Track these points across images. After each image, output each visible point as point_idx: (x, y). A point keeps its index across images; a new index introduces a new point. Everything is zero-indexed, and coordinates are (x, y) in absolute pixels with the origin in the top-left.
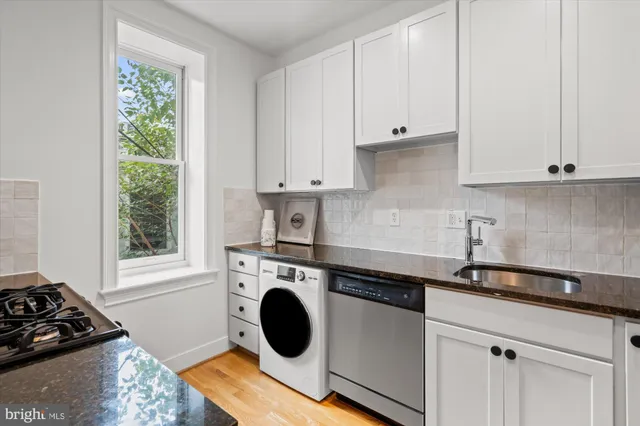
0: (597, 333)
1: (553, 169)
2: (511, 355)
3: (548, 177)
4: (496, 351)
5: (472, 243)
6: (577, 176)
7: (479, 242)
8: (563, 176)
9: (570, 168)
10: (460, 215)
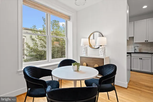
0: (150, 56)
1: (145, 41)
2: (141, 59)
3: (145, 42)
4: (140, 59)
5: (135, 50)
6: (148, 42)
7: (136, 49)
8: (147, 42)
9: (147, 41)
10: (133, 46)
